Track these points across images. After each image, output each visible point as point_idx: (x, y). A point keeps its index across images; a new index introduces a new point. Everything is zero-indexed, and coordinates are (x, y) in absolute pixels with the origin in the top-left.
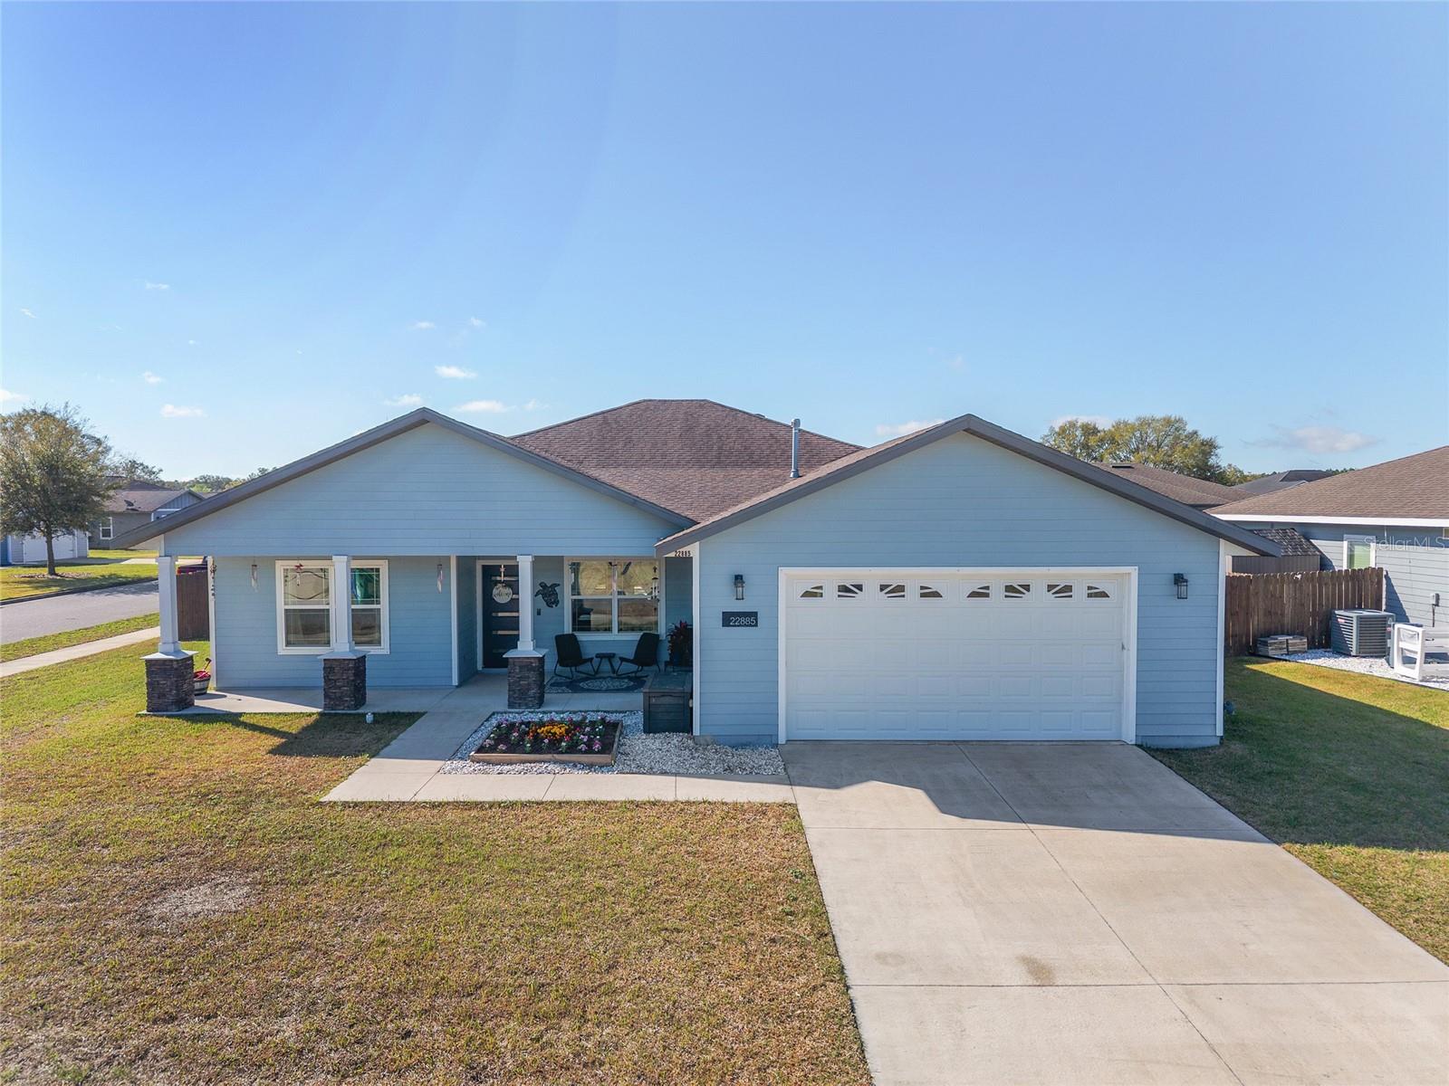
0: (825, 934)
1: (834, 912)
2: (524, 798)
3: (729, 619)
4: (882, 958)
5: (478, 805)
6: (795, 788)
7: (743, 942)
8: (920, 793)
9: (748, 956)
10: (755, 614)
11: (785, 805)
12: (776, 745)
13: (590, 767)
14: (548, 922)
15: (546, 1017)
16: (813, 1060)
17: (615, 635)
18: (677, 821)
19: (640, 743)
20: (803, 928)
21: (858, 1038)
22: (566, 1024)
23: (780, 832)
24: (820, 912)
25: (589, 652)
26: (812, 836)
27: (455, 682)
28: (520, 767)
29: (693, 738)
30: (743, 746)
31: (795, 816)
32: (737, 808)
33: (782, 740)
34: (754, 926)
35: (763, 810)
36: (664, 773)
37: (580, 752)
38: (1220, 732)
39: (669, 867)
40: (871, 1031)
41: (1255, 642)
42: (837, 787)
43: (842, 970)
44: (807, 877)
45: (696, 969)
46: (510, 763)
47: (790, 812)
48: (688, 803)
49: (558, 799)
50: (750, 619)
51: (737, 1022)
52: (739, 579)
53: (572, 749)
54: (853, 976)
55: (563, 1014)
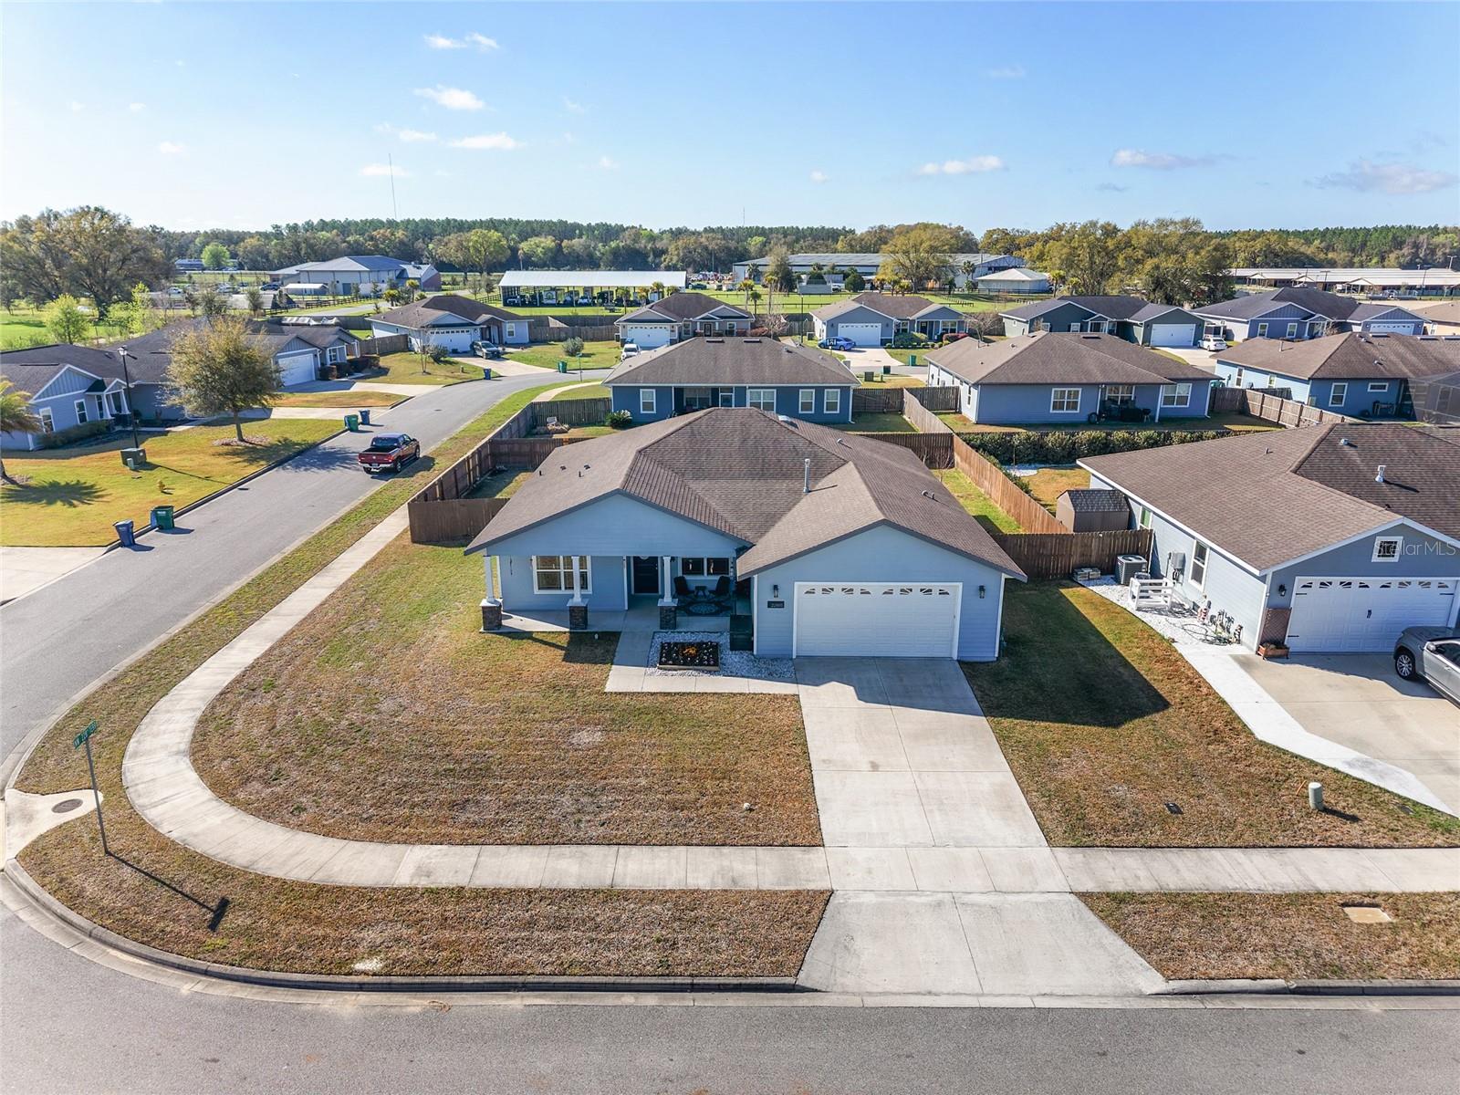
0: (806, 753)
1: (810, 745)
2: (688, 691)
3: (770, 604)
4: (824, 761)
5: (669, 694)
6: (800, 686)
7: (778, 755)
8: (852, 688)
9: (780, 760)
10: (783, 602)
11: (794, 695)
12: (791, 659)
13: (709, 672)
14: (712, 747)
15: (719, 779)
16: (799, 792)
17: (705, 577)
18: (751, 703)
19: (731, 657)
20: (798, 750)
21: (813, 786)
22: (725, 781)
23: (792, 709)
24: (805, 744)
25: (692, 586)
26: (804, 711)
27: (626, 608)
28: (681, 672)
29: (753, 655)
30: (776, 659)
31: (798, 701)
32: (775, 697)
33: (794, 657)
34: (782, 749)
35: (785, 697)
36: (743, 677)
37: (705, 665)
38: (996, 655)
39: (750, 725)
40: (816, 784)
41: (1073, 570)
42: (817, 685)
43: (810, 765)
44: (801, 730)
45: (763, 764)
46: (675, 670)
47: (796, 698)
48: (755, 694)
49: (702, 691)
50: (781, 604)
51: (776, 781)
52: (776, 587)
53: (701, 664)
54: (814, 767)
55: (724, 778)
